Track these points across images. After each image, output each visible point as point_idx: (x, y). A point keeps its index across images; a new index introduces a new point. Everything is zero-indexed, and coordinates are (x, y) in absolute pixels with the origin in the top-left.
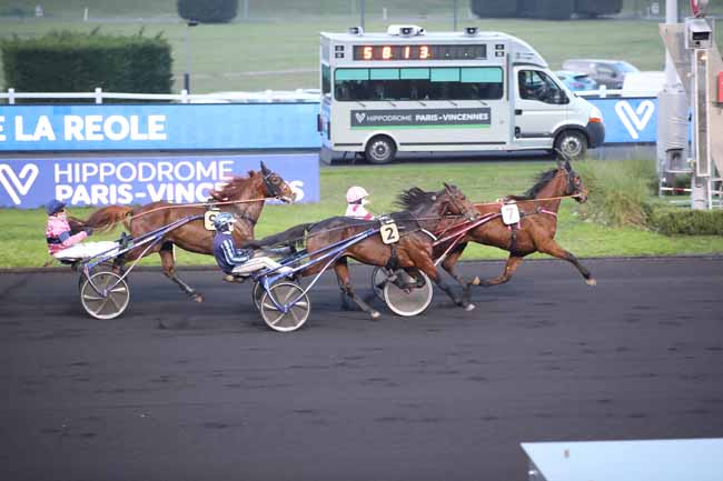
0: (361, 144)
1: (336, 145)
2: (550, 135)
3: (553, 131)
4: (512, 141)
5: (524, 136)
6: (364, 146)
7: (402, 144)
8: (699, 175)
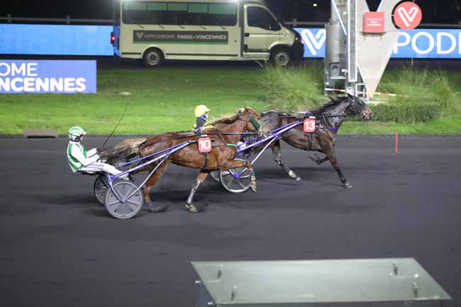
0: (140, 54)
1: (123, 53)
2: (267, 51)
3: (269, 48)
4: (242, 55)
5: (251, 51)
6: (142, 55)
7: (168, 54)
8: (350, 81)
